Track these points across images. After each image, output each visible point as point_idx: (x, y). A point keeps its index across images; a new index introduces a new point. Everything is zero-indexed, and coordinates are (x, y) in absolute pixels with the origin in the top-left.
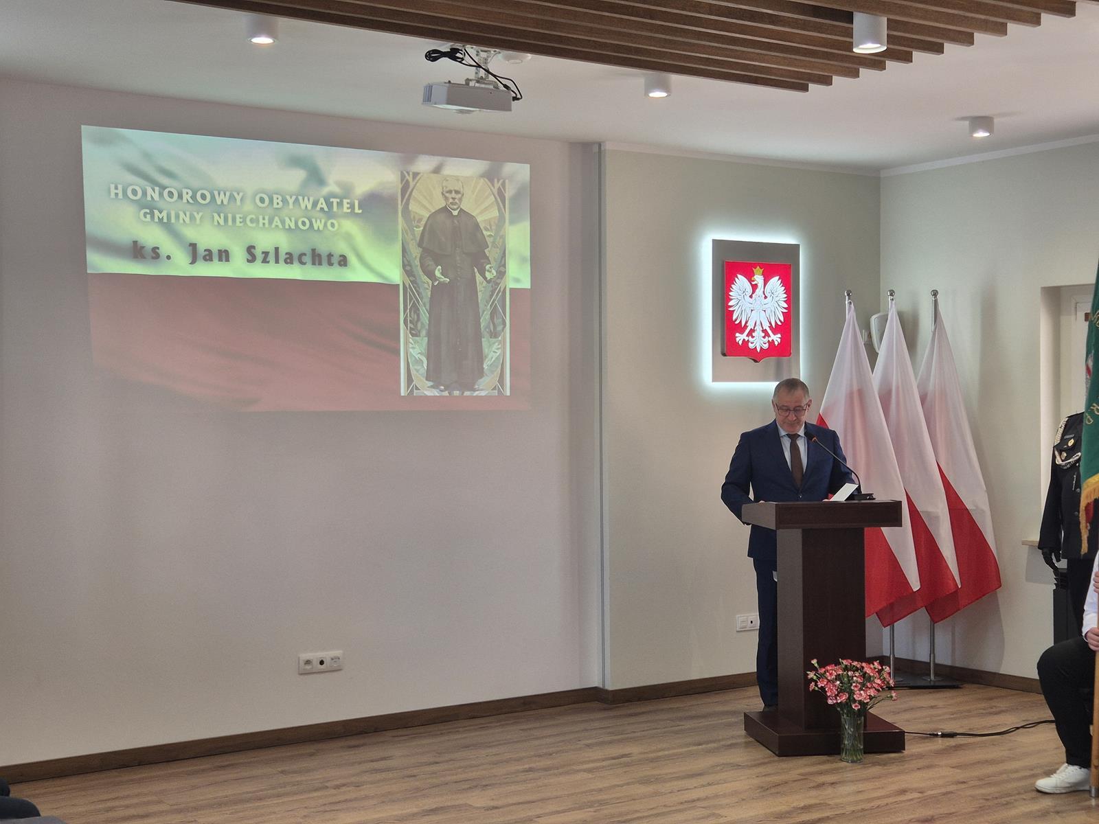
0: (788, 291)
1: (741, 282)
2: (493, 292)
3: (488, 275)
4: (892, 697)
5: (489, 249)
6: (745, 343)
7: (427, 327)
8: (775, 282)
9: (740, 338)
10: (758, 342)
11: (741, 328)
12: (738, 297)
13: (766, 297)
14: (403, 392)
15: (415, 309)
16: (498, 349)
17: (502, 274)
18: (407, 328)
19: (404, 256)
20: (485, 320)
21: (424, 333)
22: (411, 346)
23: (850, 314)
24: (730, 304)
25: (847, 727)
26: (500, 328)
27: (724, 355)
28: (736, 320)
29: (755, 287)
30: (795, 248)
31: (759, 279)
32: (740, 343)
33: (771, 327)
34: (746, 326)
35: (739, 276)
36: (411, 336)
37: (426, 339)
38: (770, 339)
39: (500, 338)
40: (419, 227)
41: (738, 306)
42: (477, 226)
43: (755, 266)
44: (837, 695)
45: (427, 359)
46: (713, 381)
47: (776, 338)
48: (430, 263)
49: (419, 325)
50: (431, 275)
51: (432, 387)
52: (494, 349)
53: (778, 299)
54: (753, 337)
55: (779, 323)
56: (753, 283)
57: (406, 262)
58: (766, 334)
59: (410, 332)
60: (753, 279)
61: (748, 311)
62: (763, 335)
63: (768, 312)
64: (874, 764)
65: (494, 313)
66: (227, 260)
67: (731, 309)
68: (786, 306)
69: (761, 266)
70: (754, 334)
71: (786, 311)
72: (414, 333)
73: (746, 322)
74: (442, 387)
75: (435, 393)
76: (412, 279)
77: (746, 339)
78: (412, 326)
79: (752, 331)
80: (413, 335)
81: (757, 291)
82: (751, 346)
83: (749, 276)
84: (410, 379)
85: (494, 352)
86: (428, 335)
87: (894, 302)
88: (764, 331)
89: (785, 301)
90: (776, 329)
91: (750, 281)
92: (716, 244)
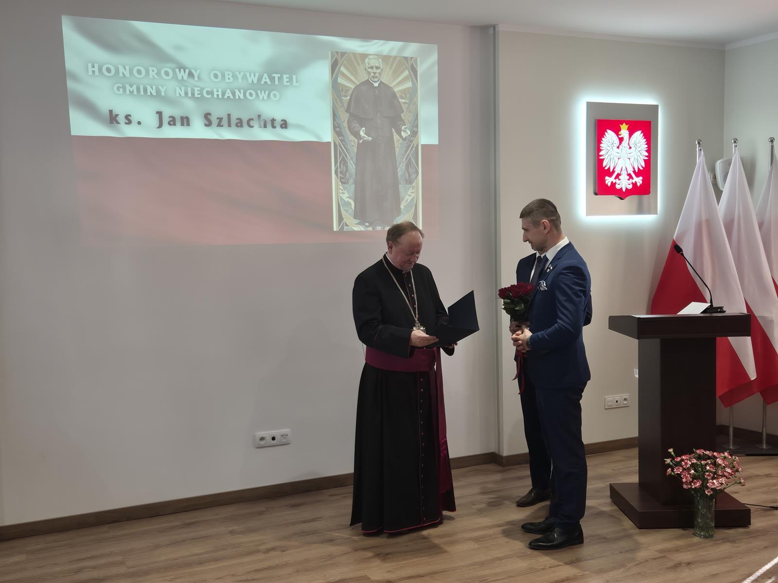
0: (649, 143)
1: (610, 135)
2: (408, 147)
3: (403, 134)
5: (404, 113)
6: (613, 184)
7: (354, 177)
8: (638, 135)
9: (609, 180)
10: (624, 184)
11: (610, 173)
12: (608, 148)
13: (630, 148)
14: (335, 228)
15: (344, 161)
16: (413, 193)
17: (415, 133)
18: (338, 178)
19: (334, 120)
20: (401, 169)
21: (351, 181)
22: (341, 191)
23: (700, 159)
24: (601, 153)
26: (413, 176)
27: (596, 194)
28: (606, 167)
30: (656, 107)
31: (624, 132)
32: (609, 184)
33: (634, 172)
34: (614, 171)
35: (609, 131)
36: (341, 184)
37: (353, 186)
38: (634, 181)
39: (414, 185)
40: (345, 96)
41: (607, 155)
42: (394, 95)
43: (622, 122)
44: (692, 482)
45: (355, 203)
46: (587, 215)
47: (639, 181)
48: (356, 125)
49: (348, 174)
50: (356, 135)
51: (358, 224)
52: (409, 193)
53: (640, 148)
54: (619, 180)
55: (641, 169)
56: (620, 137)
57: (336, 125)
58: (630, 177)
59: (340, 181)
60: (619, 133)
61: (616, 159)
62: (628, 177)
63: (632, 159)
65: (409, 164)
66: (188, 124)
67: (601, 158)
68: (647, 154)
69: (627, 122)
70: (620, 177)
71: (646, 158)
72: (344, 181)
73: (614, 168)
74: (367, 224)
75: (362, 228)
76: (341, 138)
77: (614, 181)
78: (342, 176)
79: (618, 176)
80: (343, 183)
81: (623, 143)
82: (618, 187)
83: (617, 131)
84: (340, 218)
85: (410, 195)
86: (355, 182)
87: (737, 148)
88: (629, 175)
90: (638, 173)
91: (618, 135)
92: (590, 105)
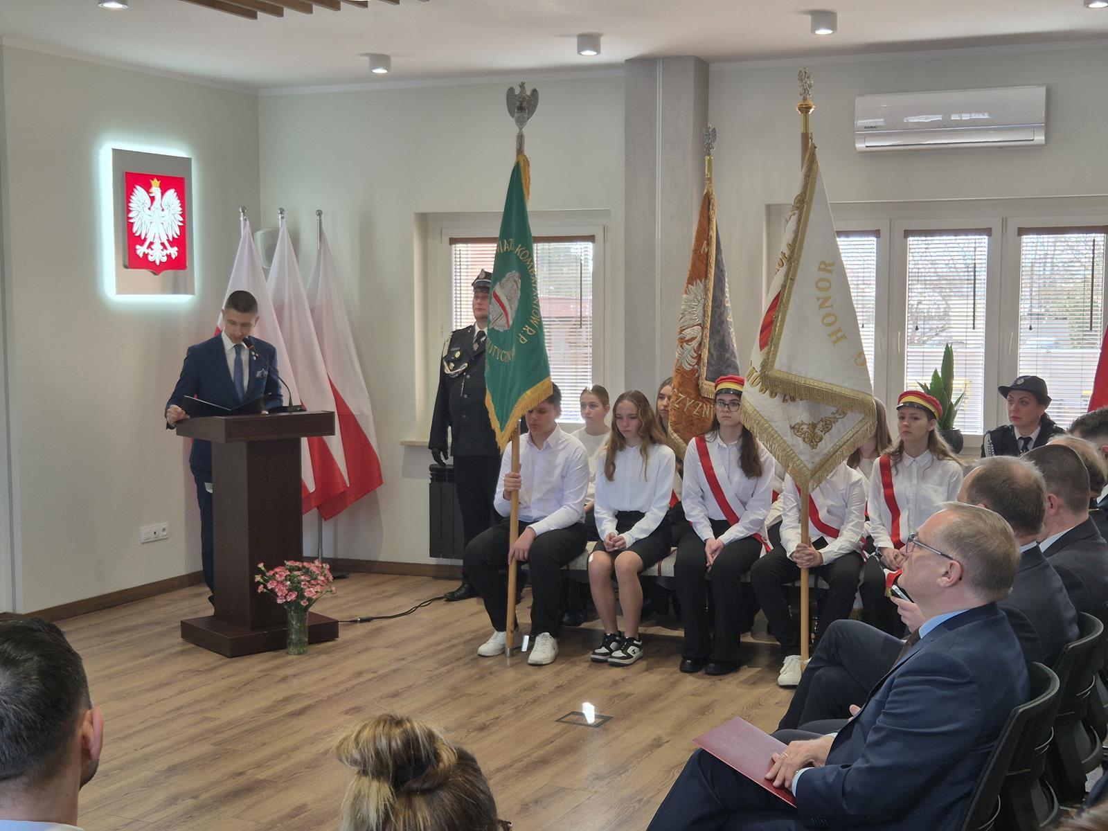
0: (183, 206)
1: (139, 192)
4: (331, 591)
6: (146, 255)
8: (171, 193)
9: (141, 250)
10: (158, 255)
11: (141, 241)
12: (138, 209)
13: (163, 210)
23: (246, 232)
24: (130, 215)
25: (294, 623)
27: (126, 267)
28: (136, 233)
29: (153, 199)
30: (188, 161)
31: (156, 190)
32: (141, 255)
33: (168, 240)
34: (145, 239)
35: (138, 187)
38: (168, 252)
41: (138, 218)
43: (152, 177)
44: (287, 595)
46: (117, 294)
47: (173, 252)
53: (174, 212)
54: (152, 249)
55: (176, 237)
56: (151, 195)
58: (165, 247)
60: (151, 191)
61: (149, 224)
62: (162, 247)
63: (166, 225)
64: (320, 653)
67: (131, 221)
68: (181, 219)
69: (159, 178)
70: (153, 247)
71: (181, 224)
73: (146, 235)
77: (147, 252)
79: (151, 243)
81: (155, 203)
82: (151, 259)
83: (147, 187)
87: (284, 220)
88: (163, 244)
89: (181, 215)
90: (173, 243)
91: (149, 193)
92: (117, 153)
